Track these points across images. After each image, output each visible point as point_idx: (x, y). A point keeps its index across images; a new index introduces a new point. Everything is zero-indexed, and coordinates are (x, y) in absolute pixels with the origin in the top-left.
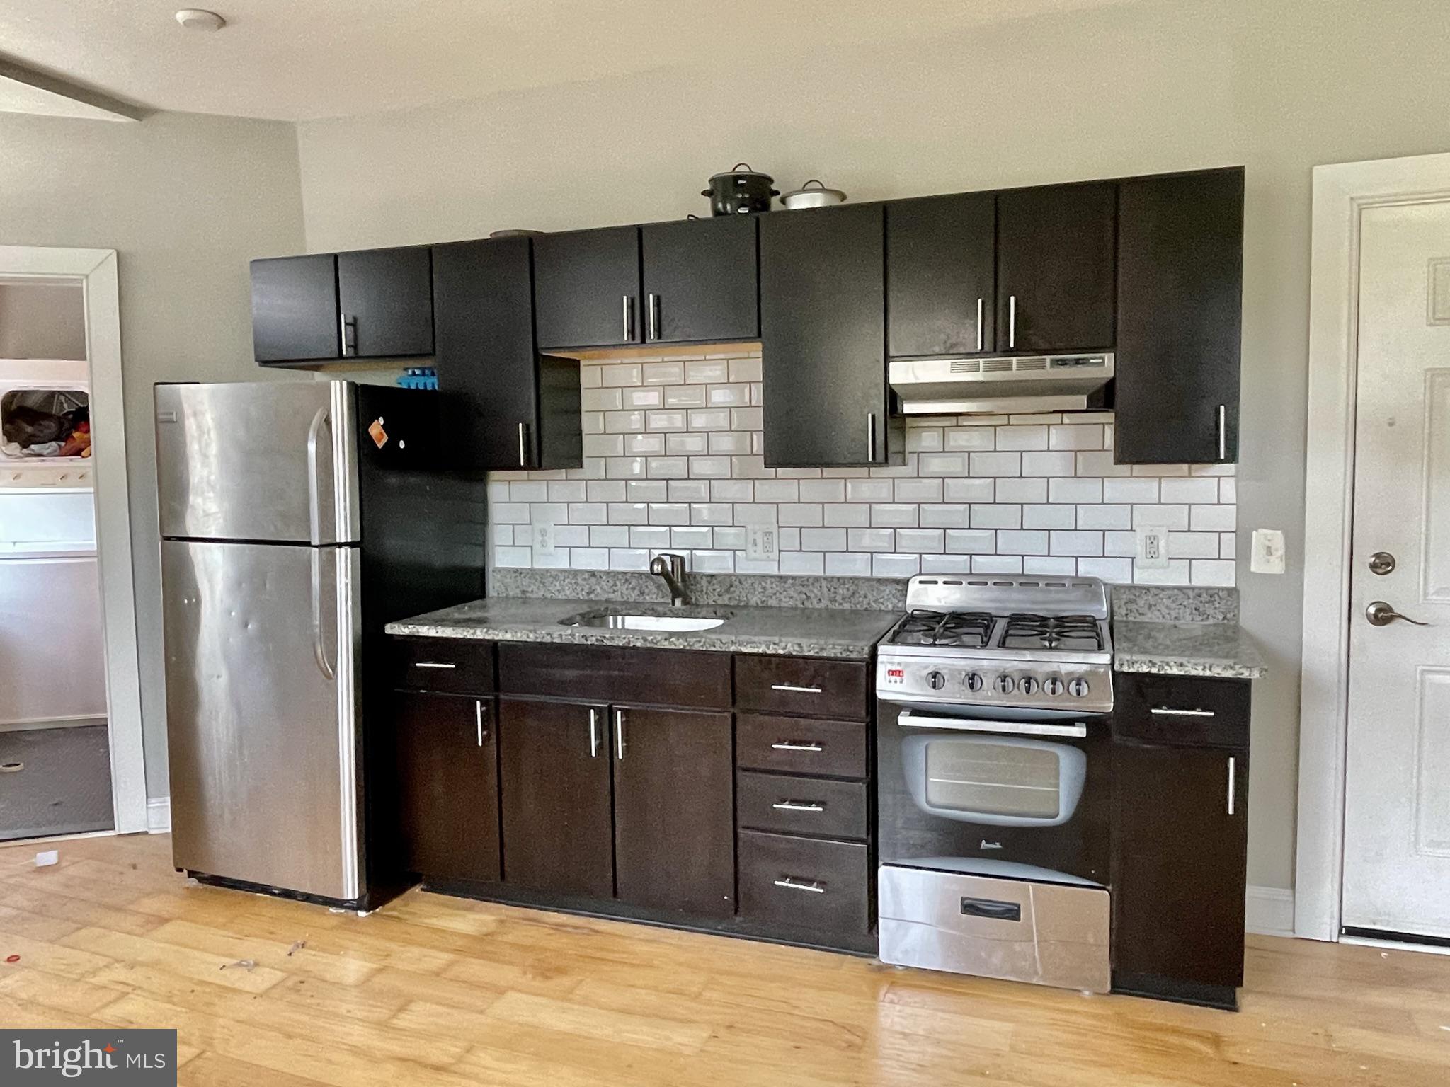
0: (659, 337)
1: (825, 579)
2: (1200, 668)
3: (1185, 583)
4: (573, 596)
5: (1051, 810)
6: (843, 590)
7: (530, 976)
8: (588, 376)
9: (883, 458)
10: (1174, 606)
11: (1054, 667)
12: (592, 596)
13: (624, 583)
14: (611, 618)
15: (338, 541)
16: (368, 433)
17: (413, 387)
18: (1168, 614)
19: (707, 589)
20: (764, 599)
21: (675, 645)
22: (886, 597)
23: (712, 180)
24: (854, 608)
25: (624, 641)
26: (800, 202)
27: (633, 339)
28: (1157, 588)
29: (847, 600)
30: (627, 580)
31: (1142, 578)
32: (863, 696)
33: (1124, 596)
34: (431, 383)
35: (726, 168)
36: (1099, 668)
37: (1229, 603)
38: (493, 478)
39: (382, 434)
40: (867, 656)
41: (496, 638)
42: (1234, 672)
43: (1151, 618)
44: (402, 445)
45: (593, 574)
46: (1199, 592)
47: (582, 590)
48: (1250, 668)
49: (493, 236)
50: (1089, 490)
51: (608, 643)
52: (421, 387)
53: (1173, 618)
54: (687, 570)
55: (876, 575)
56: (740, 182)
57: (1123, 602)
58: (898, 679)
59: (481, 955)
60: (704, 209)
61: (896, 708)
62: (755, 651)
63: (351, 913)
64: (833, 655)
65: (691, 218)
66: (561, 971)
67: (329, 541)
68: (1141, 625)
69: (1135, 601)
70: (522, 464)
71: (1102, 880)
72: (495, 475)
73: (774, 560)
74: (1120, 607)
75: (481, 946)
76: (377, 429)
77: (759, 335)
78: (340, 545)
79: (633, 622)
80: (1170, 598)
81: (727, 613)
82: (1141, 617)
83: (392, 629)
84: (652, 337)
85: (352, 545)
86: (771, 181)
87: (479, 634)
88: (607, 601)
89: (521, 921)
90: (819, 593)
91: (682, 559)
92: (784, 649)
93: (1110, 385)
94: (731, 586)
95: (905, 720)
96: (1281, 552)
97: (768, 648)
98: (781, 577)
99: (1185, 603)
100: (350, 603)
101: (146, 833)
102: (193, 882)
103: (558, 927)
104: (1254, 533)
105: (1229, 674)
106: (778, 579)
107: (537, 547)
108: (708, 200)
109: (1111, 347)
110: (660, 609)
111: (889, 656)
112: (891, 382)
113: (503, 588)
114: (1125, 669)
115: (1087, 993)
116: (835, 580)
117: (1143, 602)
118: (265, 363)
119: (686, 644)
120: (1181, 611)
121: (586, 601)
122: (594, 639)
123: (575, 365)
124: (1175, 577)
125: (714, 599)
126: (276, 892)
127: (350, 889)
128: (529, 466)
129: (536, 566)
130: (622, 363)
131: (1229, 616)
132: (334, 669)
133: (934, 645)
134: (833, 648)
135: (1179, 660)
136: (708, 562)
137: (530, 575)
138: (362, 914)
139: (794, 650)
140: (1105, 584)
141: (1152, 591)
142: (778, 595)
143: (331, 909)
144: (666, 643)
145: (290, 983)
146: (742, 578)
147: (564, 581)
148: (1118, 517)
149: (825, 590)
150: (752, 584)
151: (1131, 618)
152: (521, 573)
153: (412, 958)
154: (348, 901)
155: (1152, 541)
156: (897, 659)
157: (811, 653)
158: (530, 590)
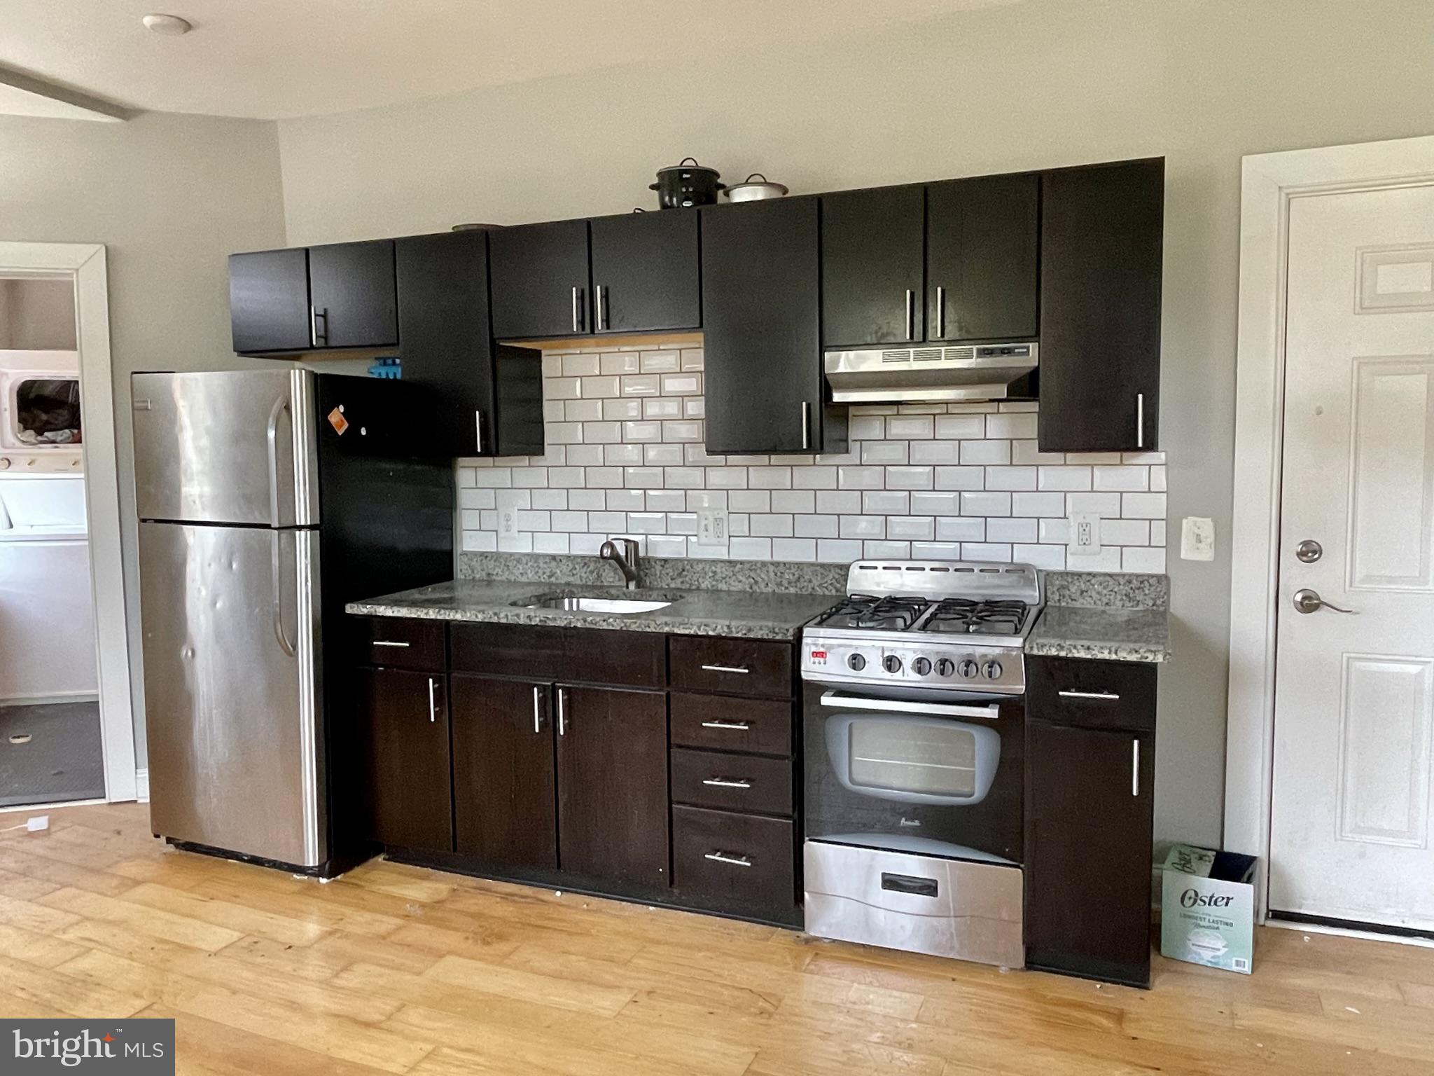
0: (608, 327)
1: (772, 564)
2: (1106, 652)
3: (1117, 570)
4: (535, 579)
5: (966, 790)
6: (788, 574)
7: (470, 941)
8: (550, 365)
9: (817, 446)
10: (1105, 592)
11: (970, 650)
12: (553, 579)
13: (583, 567)
14: (566, 601)
15: (298, 523)
16: (329, 422)
17: (384, 376)
18: (1100, 600)
19: (661, 573)
20: (714, 583)
21: (613, 626)
22: (829, 582)
23: (659, 174)
24: (799, 592)
25: (566, 622)
26: (742, 195)
27: (583, 329)
28: (1089, 574)
29: (793, 584)
30: (585, 564)
31: (1075, 565)
32: (788, 676)
33: (1057, 582)
34: (396, 373)
35: (675, 163)
36: (1012, 651)
37: (1159, 589)
38: (461, 465)
39: (342, 421)
40: (792, 638)
41: (447, 618)
42: (1139, 656)
43: (1083, 604)
44: (363, 432)
45: (553, 557)
46: (1129, 578)
47: (544, 573)
48: (1155, 652)
49: (456, 230)
50: (1021, 477)
51: (551, 624)
52: (391, 377)
53: (1104, 603)
54: (642, 554)
55: (820, 561)
56: (685, 176)
57: (1055, 589)
58: (822, 660)
59: (427, 921)
60: (652, 203)
61: (821, 688)
62: (687, 632)
63: (314, 879)
64: (759, 637)
65: (637, 211)
66: (501, 937)
67: (289, 523)
68: (1074, 611)
69: (1068, 586)
70: (479, 450)
71: (1015, 857)
72: (462, 461)
73: (724, 545)
74: (1053, 592)
75: (432, 913)
76: (336, 417)
77: (701, 325)
78: (300, 528)
79: (588, 604)
80: (1101, 584)
81: (673, 596)
82: (1074, 602)
83: (352, 609)
84: (600, 328)
85: (312, 527)
86: (718, 175)
87: (432, 614)
88: (568, 584)
89: (472, 890)
90: (766, 578)
91: (636, 544)
92: (714, 630)
93: (1034, 374)
94: (683, 570)
95: (827, 700)
96: (1211, 539)
97: (699, 630)
98: (730, 562)
99: (1116, 590)
100: (309, 584)
101: (136, 801)
102: (171, 848)
103: (506, 897)
104: (1184, 521)
105: (1133, 658)
106: (728, 564)
107: (502, 533)
108: (655, 193)
109: (1036, 336)
110: (613, 591)
111: (814, 637)
112: (827, 371)
113: (470, 572)
114: (1035, 652)
115: (1003, 968)
116: (782, 565)
117: (1076, 587)
118: (244, 352)
119: (623, 625)
120: (1112, 597)
121: (545, 584)
122: (538, 619)
123: (537, 354)
124: (1107, 564)
125: (667, 582)
126: (246, 858)
127: (312, 858)
128: (486, 453)
129: (502, 550)
130: (581, 354)
131: (1159, 602)
132: (295, 647)
133: (858, 628)
134: (762, 629)
136: (664, 547)
137: (495, 558)
138: (323, 881)
139: (724, 632)
140: (1039, 571)
141: (1084, 576)
142: (727, 579)
143: (295, 876)
144: (605, 623)
145: (244, 944)
146: (692, 562)
147: (527, 564)
148: (1052, 505)
149: (772, 575)
150: (703, 569)
151: (1063, 604)
152: (486, 557)
153: (360, 921)
154: (311, 868)
155: (1085, 527)
156: (821, 641)
157: (739, 635)
158: (495, 573)
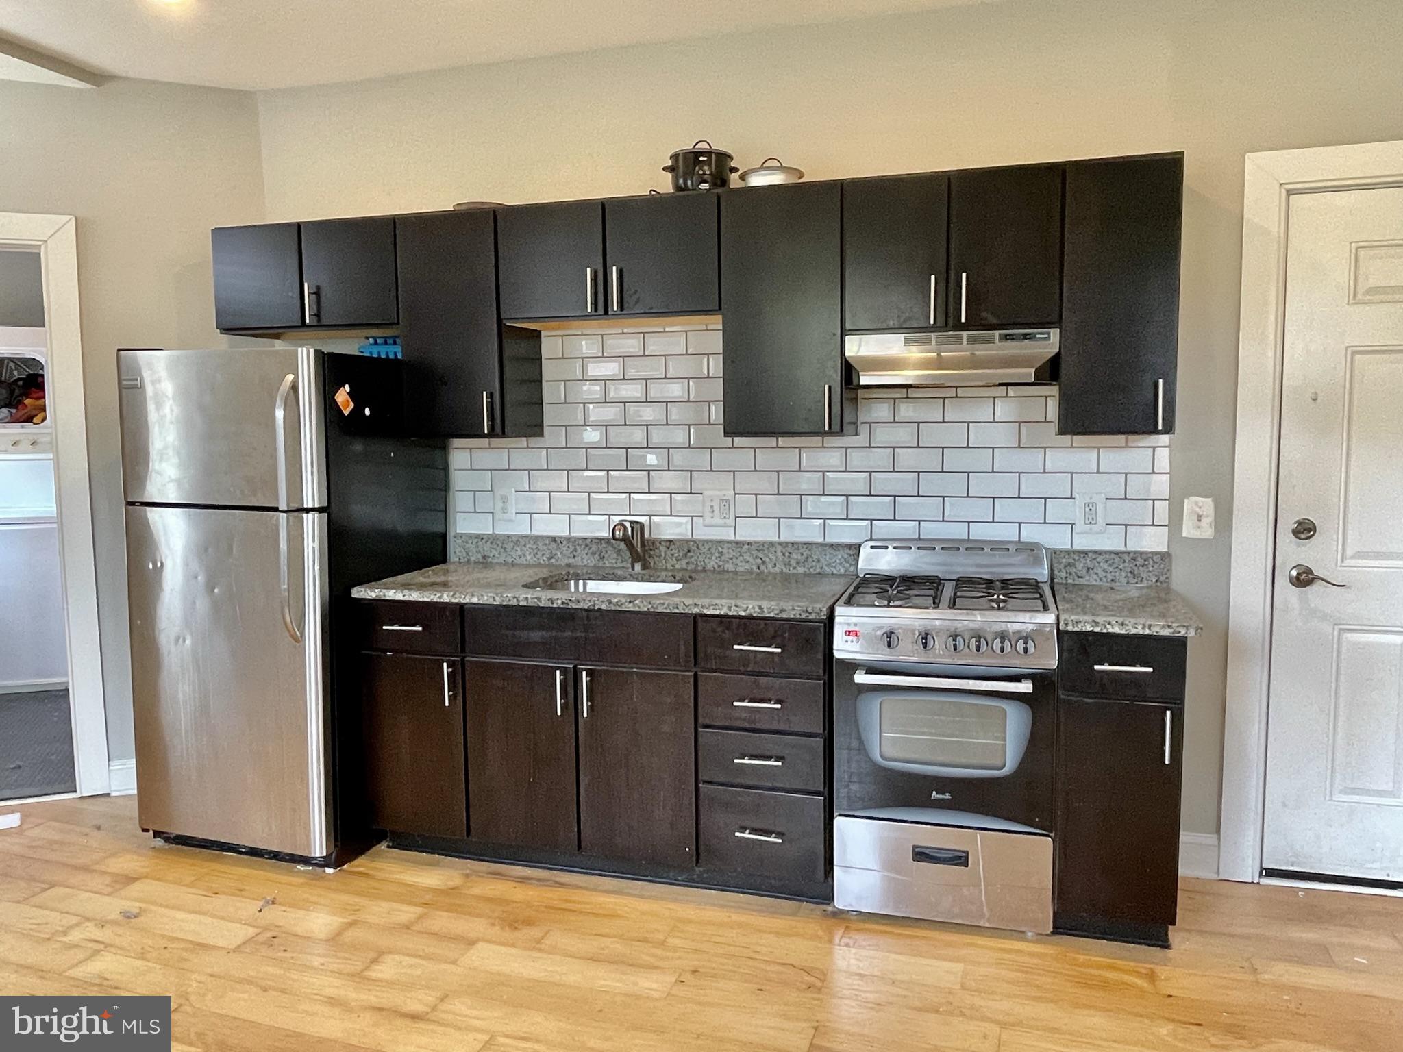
0: (622, 309)
1: (780, 544)
2: (1140, 627)
3: (1122, 548)
4: (533, 560)
5: (999, 763)
6: (797, 554)
7: (497, 928)
8: (549, 346)
9: (839, 427)
10: (1111, 569)
11: (1003, 627)
12: (553, 560)
13: (584, 548)
14: (572, 582)
15: (305, 506)
16: (335, 402)
17: (375, 355)
18: (1105, 577)
19: (665, 555)
20: (721, 563)
21: (639, 607)
22: (838, 561)
23: (675, 157)
24: (808, 572)
25: (590, 604)
26: (757, 181)
27: (596, 311)
28: (1095, 552)
29: (802, 564)
30: (587, 545)
31: (1081, 543)
32: (820, 656)
33: (1064, 560)
34: (395, 351)
35: (688, 145)
36: (1044, 627)
37: (1162, 566)
38: (454, 446)
39: (348, 401)
40: (825, 618)
41: (462, 601)
42: (1171, 631)
43: (1089, 581)
44: (367, 412)
45: (554, 539)
46: (1135, 556)
47: (543, 555)
48: (1187, 627)
49: (457, 208)
50: (1031, 460)
51: (574, 606)
52: (383, 356)
53: (1109, 580)
54: (646, 535)
55: (828, 540)
56: (701, 158)
57: (1063, 565)
58: (854, 638)
59: (450, 909)
60: (665, 184)
61: (852, 666)
62: (717, 612)
63: (319, 869)
64: (792, 616)
65: (653, 193)
66: (529, 922)
67: (295, 506)
68: (1080, 587)
69: (1074, 564)
70: (486, 432)
71: (1046, 828)
72: (456, 442)
73: (731, 527)
74: (1060, 571)
75: (447, 899)
76: (343, 396)
77: (720, 308)
78: (308, 510)
79: (594, 586)
80: (1107, 561)
81: (686, 578)
82: (1080, 579)
83: (359, 593)
84: (615, 309)
85: (320, 510)
86: (731, 158)
87: (446, 598)
88: (568, 565)
89: (486, 875)
90: (774, 558)
91: (642, 525)
92: (745, 611)
93: (1055, 361)
94: (689, 551)
95: (861, 678)
96: (1211, 519)
97: (730, 610)
98: (737, 543)
99: (1121, 567)
100: (317, 567)
101: (108, 795)
102: (159, 842)
103: (523, 880)
104: (1186, 501)
105: (1166, 632)
106: (734, 545)
107: (498, 515)
108: (669, 175)
109: (1058, 322)
110: (619, 572)
111: (845, 617)
112: (847, 354)
113: (464, 553)
114: (1070, 628)
115: (1030, 934)
116: (790, 545)
117: (1082, 565)
118: (226, 330)
119: (650, 606)
120: (1117, 574)
121: (544, 566)
122: (560, 602)
123: (537, 335)
124: (1111, 542)
125: (672, 563)
126: (243, 850)
127: (319, 846)
128: (492, 434)
129: (496, 532)
130: (582, 335)
131: (1162, 579)
132: (303, 634)
133: (888, 606)
134: (792, 608)
135: (1120, 620)
136: (669, 528)
137: (491, 540)
138: (329, 871)
139: (755, 612)
140: (1046, 549)
141: (1090, 554)
142: (734, 560)
143: (298, 867)
144: (631, 605)
145: (261, 938)
146: (698, 544)
147: (525, 546)
148: (1060, 486)
149: (780, 554)
150: (709, 549)
151: (1070, 581)
152: (482, 539)
153: (379, 911)
154: (315, 858)
155: (1090, 508)
156: (854, 620)
157: (772, 615)
158: (491, 555)
